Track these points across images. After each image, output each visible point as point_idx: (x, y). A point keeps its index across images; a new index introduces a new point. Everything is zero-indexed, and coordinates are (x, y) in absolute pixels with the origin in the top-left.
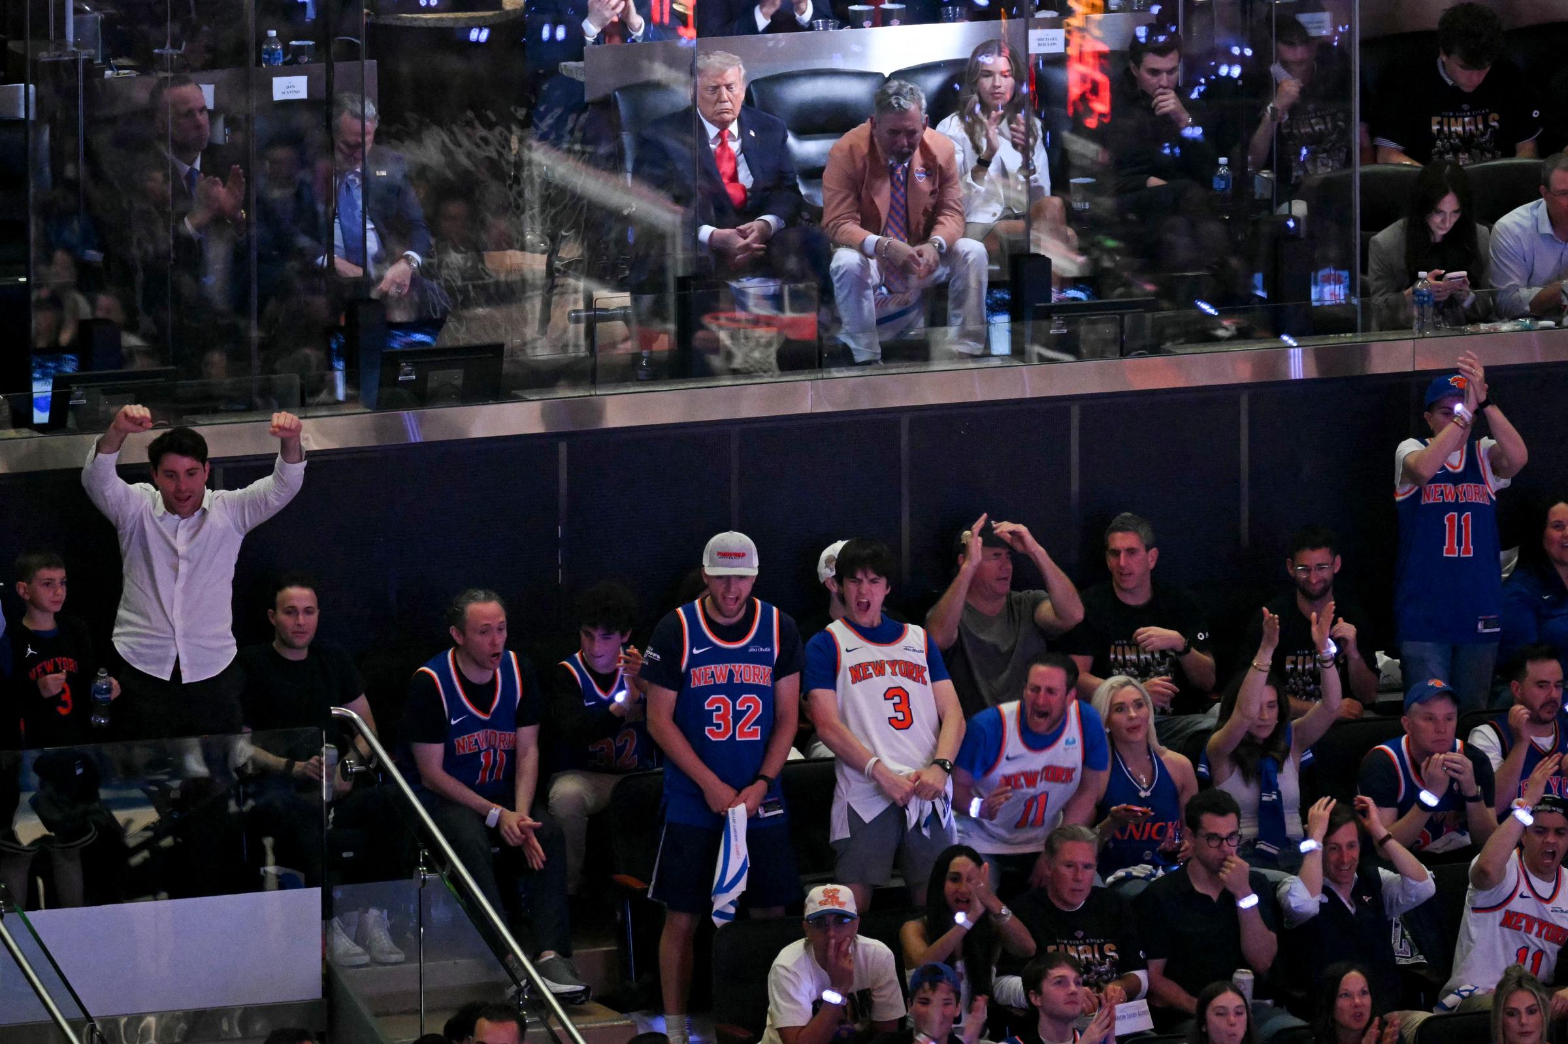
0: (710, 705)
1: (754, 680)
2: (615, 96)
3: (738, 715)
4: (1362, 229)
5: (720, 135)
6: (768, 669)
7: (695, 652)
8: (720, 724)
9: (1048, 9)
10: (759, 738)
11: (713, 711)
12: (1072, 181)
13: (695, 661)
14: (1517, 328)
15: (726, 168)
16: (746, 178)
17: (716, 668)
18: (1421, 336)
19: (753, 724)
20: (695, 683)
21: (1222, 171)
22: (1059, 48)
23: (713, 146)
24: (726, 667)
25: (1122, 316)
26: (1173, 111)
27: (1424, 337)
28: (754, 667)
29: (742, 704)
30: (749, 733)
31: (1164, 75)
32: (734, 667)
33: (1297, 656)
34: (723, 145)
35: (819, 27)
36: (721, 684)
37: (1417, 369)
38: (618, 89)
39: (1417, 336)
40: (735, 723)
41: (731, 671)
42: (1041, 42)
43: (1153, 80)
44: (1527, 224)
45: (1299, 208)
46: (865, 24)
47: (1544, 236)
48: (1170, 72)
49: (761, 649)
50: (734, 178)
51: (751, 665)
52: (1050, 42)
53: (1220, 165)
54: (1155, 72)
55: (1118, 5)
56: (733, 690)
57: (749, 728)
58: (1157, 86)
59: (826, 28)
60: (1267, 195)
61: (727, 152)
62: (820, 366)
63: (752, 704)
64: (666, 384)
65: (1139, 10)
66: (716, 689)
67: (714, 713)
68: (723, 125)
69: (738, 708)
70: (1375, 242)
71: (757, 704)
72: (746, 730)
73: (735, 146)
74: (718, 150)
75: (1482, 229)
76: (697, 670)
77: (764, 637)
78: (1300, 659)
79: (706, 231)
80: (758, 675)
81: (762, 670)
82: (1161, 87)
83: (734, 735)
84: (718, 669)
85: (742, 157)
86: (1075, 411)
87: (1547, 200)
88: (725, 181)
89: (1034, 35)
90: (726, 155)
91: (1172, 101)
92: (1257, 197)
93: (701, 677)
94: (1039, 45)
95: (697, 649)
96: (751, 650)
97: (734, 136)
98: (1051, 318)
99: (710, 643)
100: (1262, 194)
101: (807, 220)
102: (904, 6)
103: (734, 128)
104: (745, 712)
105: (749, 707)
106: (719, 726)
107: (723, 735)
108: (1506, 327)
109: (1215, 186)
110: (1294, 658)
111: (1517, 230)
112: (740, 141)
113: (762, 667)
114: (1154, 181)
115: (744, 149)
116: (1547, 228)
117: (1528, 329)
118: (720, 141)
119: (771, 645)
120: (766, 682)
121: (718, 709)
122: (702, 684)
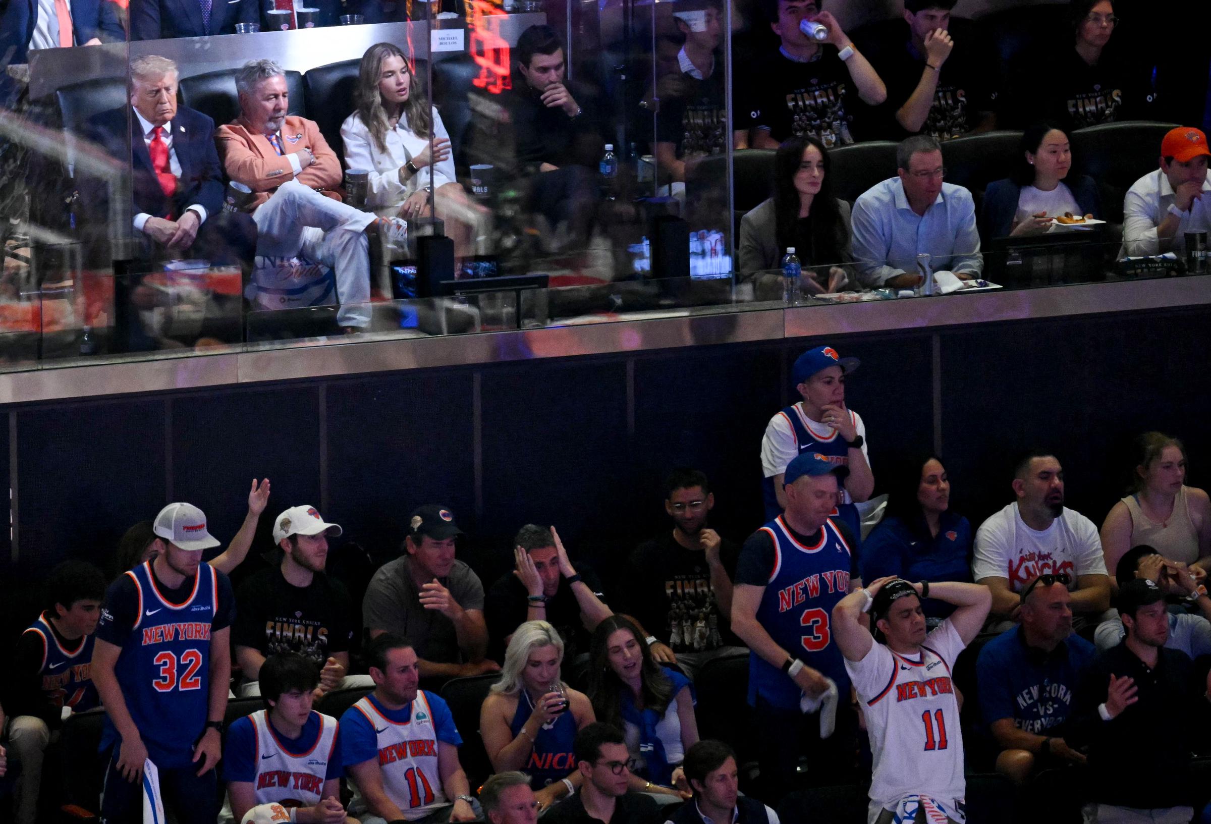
0: (158, 660)
1: (196, 636)
2: (57, 95)
3: (182, 668)
4: (735, 208)
5: (154, 131)
6: (208, 625)
7: (148, 613)
8: (166, 677)
9: (449, 11)
10: (199, 688)
11: (160, 665)
12: (472, 167)
13: (148, 622)
14: (878, 297)
15: (160, 161)
16: (176, 168)
17: (164, 627)
18: (790, 306)
19: (194, 676)
20: (146, 642)
21: (608, 157)
22: (459, 46)
23: (148, 141)
24: (173, 626)
25: (518, 293)
26: (565, 103)
27: (792, 307)
28: (196, 625)
29: (185, 659)
30: (191, 683)
31: (553, 71)
32: (180, 626)
33: (675, 581)
34: (157, 140)
35: (240, 29)
36: (169, 642)
37: (787, 336)
38: (60, 89)
39: (786, 306)
40: (179, 676)
41: (177, 630)
42: (441, 41)
43: (544, 77)
44: (886, 198)
45: (679, 188)
46: (282, 27)
47: (902, 212)
48: (557, 68)
49: (202, 608)
50: (166, 169)
51: (193, 624)
52: (451, 41)
53: (607, 151)
54: (545, 70)
55: (513, 6)
56: (178, 646)
57: (191, 679)
58: (547, 82)
59: (247, 31)
60: (649, 178)
61: (160, 146)
62: (245, 341)
63: (193, 658)
64: (107, 359)
65: (531, 11)
66: (164, 646)
67: (162, 668)
68: (158, 122)
69: (182, 662)
70: (748, 221)
71: (197, 657)
72: (188, 681)
73: (167, 141)
74: (152, 145)
75: (844, 204)
76: (148, 630)
77: (204, 597)
78: (679, 583)
79: (142, 219)
80: (199, 632)
81: (202, 626)
82: (552, 83)
83: (177, 686)
84: (167, 629)
85: (173, 151)
86: (477, 378)
87: (903, 178)
88: (158, 171)
89: (436, 34)
90: (160, 148)
91: (564, 94)
92: (640, 179)
93: (152, 636)
94: (441, 44)
95: (150, 611)
96: (193, 610)
97: (167, 132)
98: (454, 294)
99: (161, 605)
100: (644, 177)
101: (231, 205)
102: (318, 10)
103: (167, 127)
104: (187, 665)
105: (191, 661)
106: (165, 679)
107: (168, 686)
108: (867, 296)
109: (602, 170)
110: (672, 583)
111: (877, 204)
112: (171, 137)
113: (202, 624)
114: (547, 167)
115: (175, 144)
116: (903, 204)
117: (887, 299)
118: (153, 137)
119: (211, 605)
120: (205, 637)
121: (165, 663)
122: (153, 642)
